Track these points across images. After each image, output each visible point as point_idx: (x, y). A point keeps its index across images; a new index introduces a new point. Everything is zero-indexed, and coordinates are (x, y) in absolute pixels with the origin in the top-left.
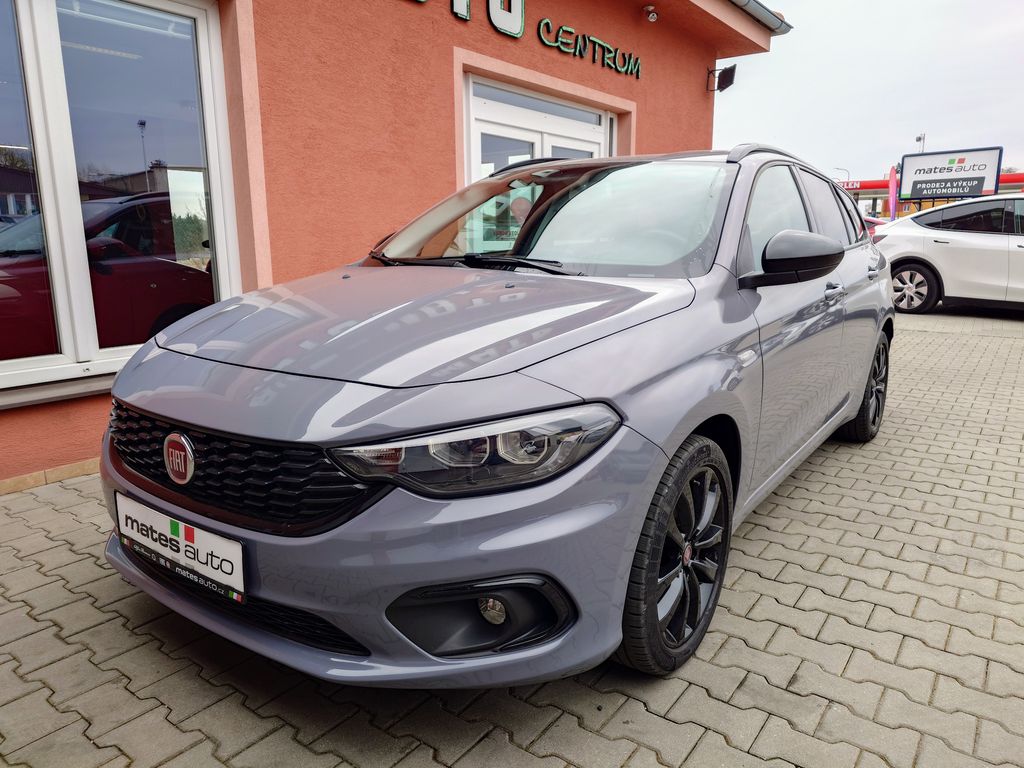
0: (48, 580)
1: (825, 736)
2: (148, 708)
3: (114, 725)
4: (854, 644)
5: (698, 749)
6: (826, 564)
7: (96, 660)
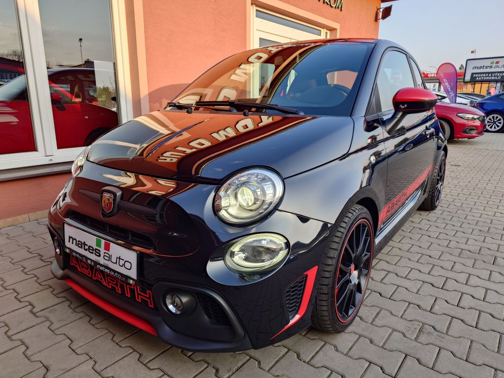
0: (27, 277)
2: (82, 361)
3: (62, 372)
6: (470, 279)
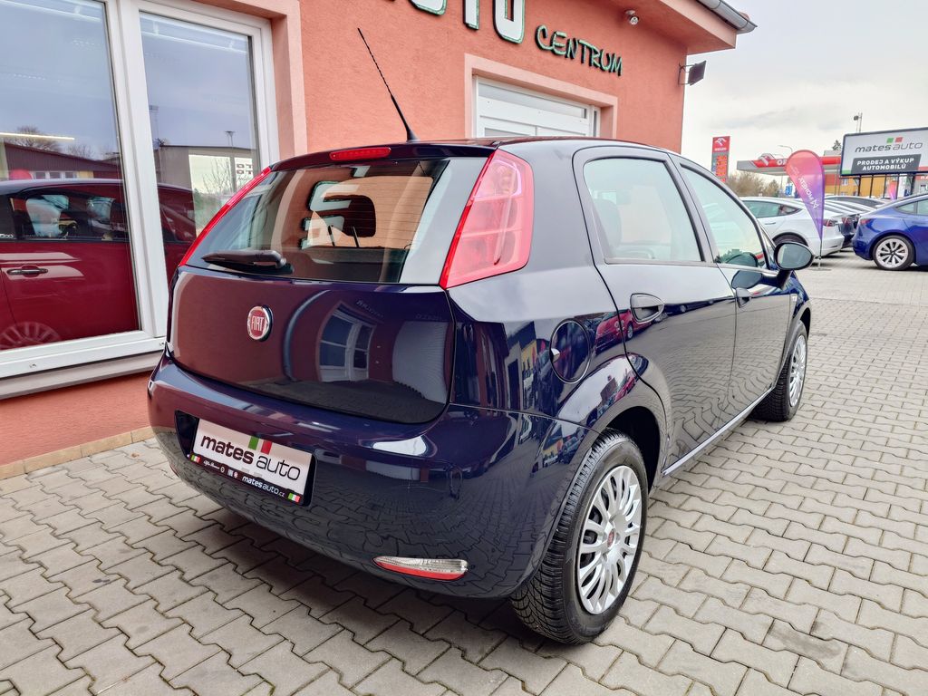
1: (851, 676)
4: (861, 594)
5: (745, 684)
7: (220, 599)
